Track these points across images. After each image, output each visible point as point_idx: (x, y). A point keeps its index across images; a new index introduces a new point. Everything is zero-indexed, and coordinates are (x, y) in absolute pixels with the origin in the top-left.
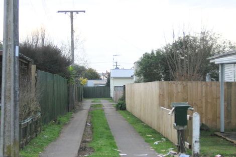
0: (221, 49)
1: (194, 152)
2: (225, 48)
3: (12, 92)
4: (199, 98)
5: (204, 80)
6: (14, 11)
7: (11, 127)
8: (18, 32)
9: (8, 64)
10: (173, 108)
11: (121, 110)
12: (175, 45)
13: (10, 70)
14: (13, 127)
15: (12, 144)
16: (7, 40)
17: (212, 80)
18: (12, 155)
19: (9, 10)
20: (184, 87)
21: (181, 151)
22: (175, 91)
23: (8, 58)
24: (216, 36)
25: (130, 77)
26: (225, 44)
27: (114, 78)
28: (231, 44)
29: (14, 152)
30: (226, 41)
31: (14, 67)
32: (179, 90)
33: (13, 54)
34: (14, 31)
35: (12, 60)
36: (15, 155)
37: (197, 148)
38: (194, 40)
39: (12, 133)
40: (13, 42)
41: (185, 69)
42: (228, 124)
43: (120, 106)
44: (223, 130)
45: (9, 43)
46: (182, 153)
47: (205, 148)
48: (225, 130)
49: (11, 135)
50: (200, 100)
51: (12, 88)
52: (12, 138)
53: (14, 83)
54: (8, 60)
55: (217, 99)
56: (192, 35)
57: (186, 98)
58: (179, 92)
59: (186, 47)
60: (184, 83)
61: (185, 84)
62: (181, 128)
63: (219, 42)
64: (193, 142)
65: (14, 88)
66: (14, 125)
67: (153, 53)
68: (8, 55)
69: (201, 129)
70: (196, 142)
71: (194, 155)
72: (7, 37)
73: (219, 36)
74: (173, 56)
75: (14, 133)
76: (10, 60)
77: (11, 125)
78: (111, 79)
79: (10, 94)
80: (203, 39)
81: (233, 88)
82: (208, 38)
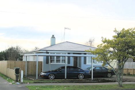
0: (22, 51)
5: (17, 60)
10: (15, 69)
12: (9, 50)
22: (12, 64)
24: (21, 47)
28: (25, 50)
37: (22, 81)
38: (14, 48)
41: (11, 57)
42: (27, 73)
44: (26, 75)
46: (17, 82)
47: (24, 81)
48: (27, 75)
55: (24, 66)
59: (12, 51)
60: (15, 61)
62: (17, 75)
63: (22, 49)
64: (21, 79)
69: (24, 77)
71: (21, 83)
74: (8, 53)
80: (17, 48)
81: (29, 63)
82: (18, 48)
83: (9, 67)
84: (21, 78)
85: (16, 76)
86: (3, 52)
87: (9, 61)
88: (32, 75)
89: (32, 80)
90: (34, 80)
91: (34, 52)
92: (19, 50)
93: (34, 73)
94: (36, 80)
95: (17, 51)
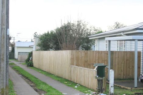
0: (89, 31)
1: (110, 92)
2: (91, 31)
3: (5, 56)
4: (94, 61)
5: (78, 49)
6: (7, 7)
7: (4, 77)
8: (9, 20)
9: (2, 39)
10: (97, 67)
11: (30, 66)
12: (62, 28)
13: (3, 43)
14: (6, 77)
15: (5, 87)
16: (2, 25)
17: (83, 49)
18: (5, 94)
19: (3, 7)
20: (85, 54)
21: (100, 92)
22: (80, 56)
23: (2, 35)
24: (86, 23)
25: (28, 46)
26: (91, 28)
27: (18, 47)
28: (95, 28)
29: (6, 92)
30: (92, 27)
31: (7, 41)
32: (83, 56)
33: (6, 33)
34: (7, 20)
35: (5, 37)
36: (6, 94)
37: (112, 90)
38: (73, 26)
39: (5, 81)
40: (6, 27)
43: (29, 64)
45: (3, 27)
46: (102, 93)
47: (116, 90)
49: (4, 82)
50: (95, 61)
51: (5, 54)
52: (5, 84)
53: (6, 51)
54: (2, 37)
55: (105, 61)
56: (72, 22)
57: (86, 60)
58: (82, 57)
61: (86, 52)
63: (88, 27)
65: (6, 54)
66: (6, 76)
67: (48, 33)
68: (3, 34)
70: (112, 86)
71: (111, 94)
72: (2, 23)
73: (88, 23)
74: (61, 34)
75: (6, 81)
76: (4, 37)
77: (4, 76)
78: (15, 48)
79: (4, 57)
80: (78, 25)
81: (114, 54)
82: (81, 25)
83: (75, 63)
84: (110, 85)
85: (99, 80)
86: (52, 33)
87: (74, 51)
88: (120, 80)
89: (127, 89)
90: (129, 88)
91: (122, 34)
92: (83, 30)
93: (124, 75)
94: (134, 89)
95: (79, 30)
